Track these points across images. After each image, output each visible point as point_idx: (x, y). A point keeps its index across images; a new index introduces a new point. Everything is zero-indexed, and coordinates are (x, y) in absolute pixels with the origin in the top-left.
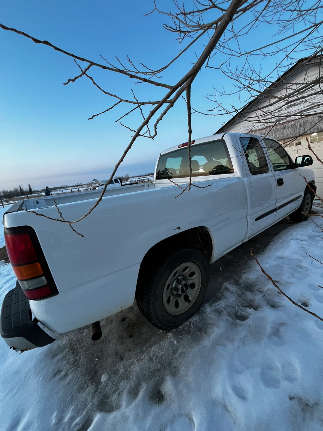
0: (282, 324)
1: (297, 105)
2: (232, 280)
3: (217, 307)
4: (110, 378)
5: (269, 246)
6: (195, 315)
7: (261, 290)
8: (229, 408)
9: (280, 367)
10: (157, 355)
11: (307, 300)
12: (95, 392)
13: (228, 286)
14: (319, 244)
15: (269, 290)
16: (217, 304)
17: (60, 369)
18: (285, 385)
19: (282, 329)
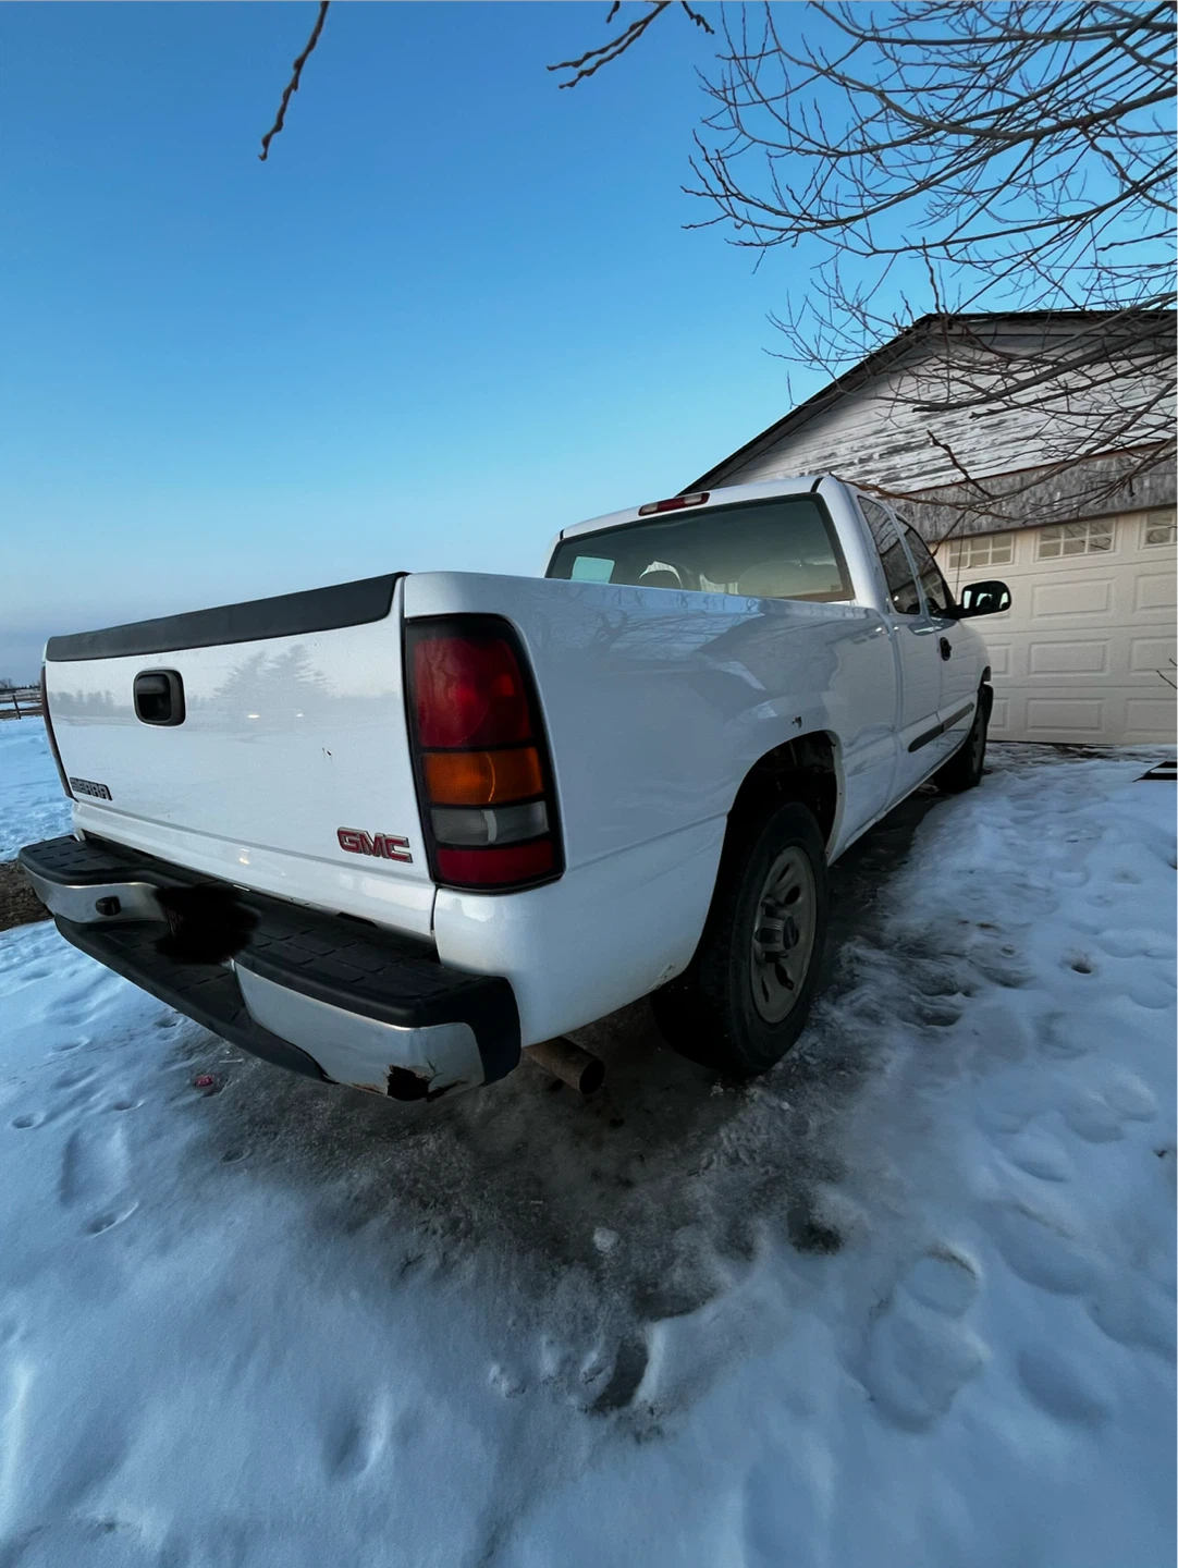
0: (1053, 1016)
1: (912, 449)
2: (859, 938)
3: (857, 1005)
4: (625, 1237)
5: (913, 851)
6: (805, 1033)
7: (955, 951)
8: (1033, 1208)
9: (1099, 1098)
10: (746, 1147)
11: (1084, 959)
12: (598, 1280)
13: (860, 951)
14: (1050, 833)
15: (976, 947)
16: (853, 997)
17: (412, 1256)
18: (1134, 1129)
19: (1059, 1027)
